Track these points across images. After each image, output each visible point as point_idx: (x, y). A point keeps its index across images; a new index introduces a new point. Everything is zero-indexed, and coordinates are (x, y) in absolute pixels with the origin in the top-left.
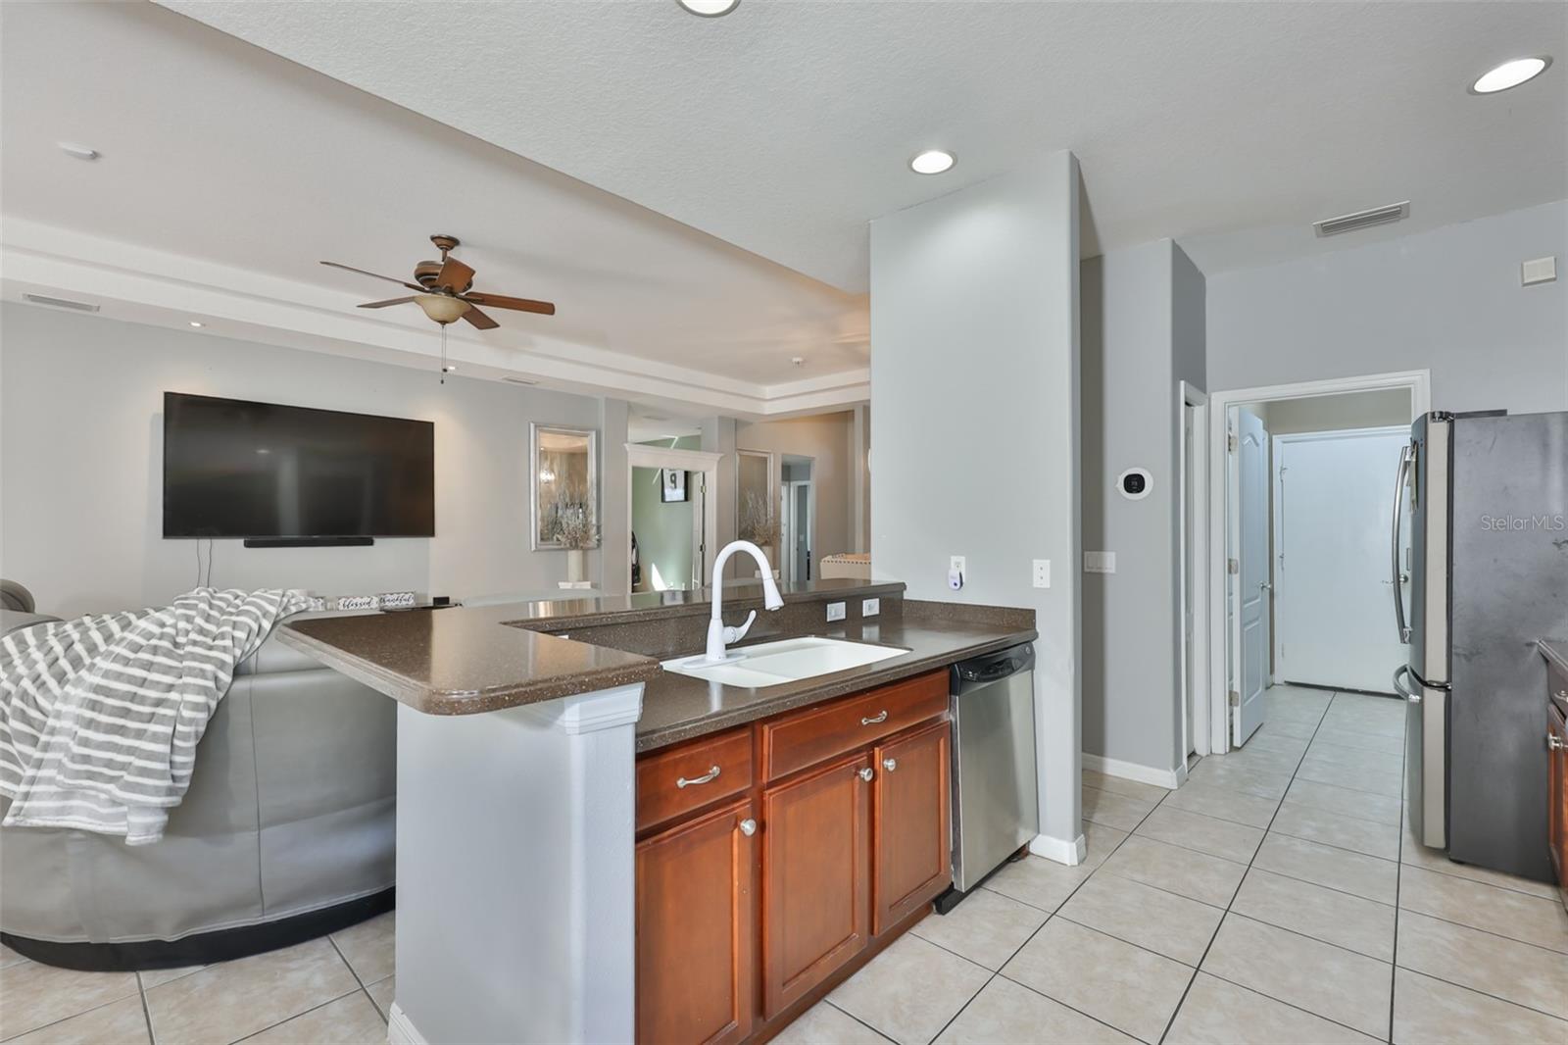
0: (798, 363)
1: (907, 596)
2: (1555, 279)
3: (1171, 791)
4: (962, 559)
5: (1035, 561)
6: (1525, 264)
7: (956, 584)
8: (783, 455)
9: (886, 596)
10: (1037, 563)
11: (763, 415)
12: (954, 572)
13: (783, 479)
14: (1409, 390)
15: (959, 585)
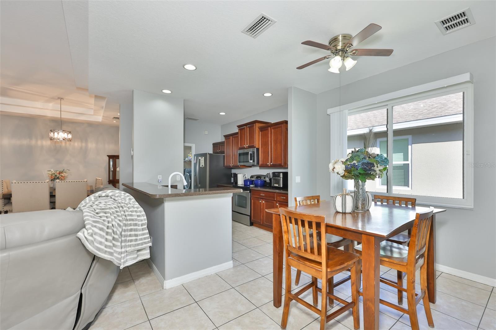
6: (205, 131)
10: (177, 176)
12: (160, 179)
14: (191, 147)
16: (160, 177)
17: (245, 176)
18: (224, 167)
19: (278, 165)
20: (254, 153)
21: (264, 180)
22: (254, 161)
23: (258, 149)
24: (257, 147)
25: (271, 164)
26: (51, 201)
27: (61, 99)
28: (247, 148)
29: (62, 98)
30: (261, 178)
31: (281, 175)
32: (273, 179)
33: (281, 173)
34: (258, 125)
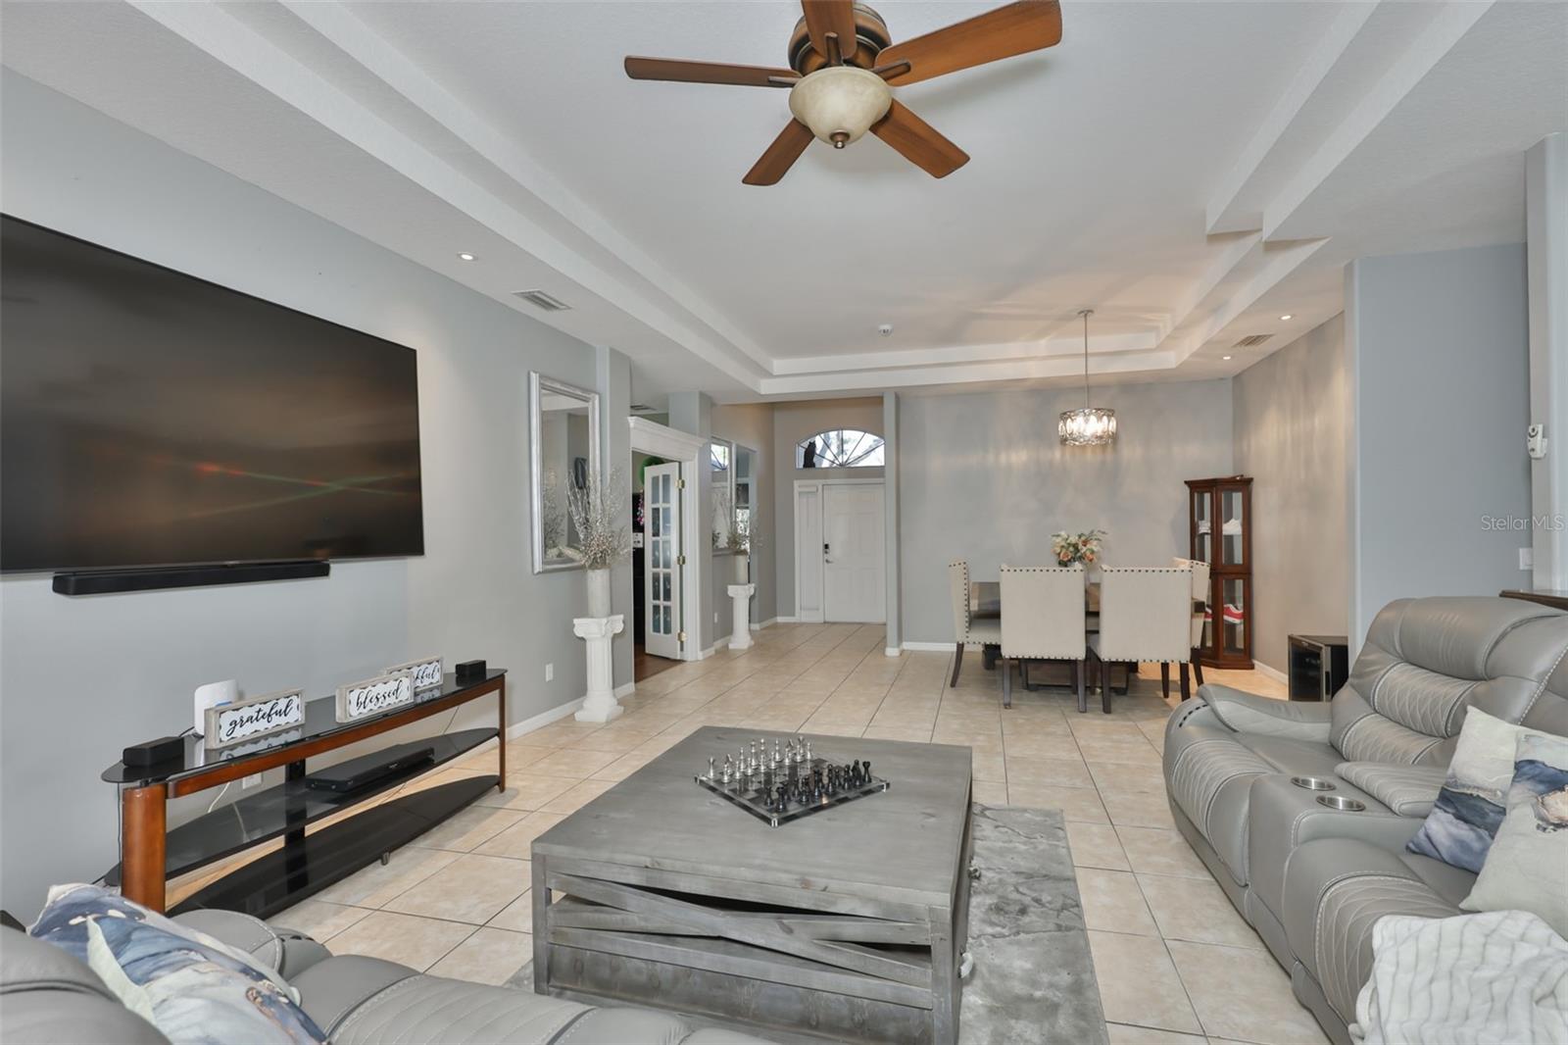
26: (1088, 629)
27: (1086, 313)
29: (1089, 311)
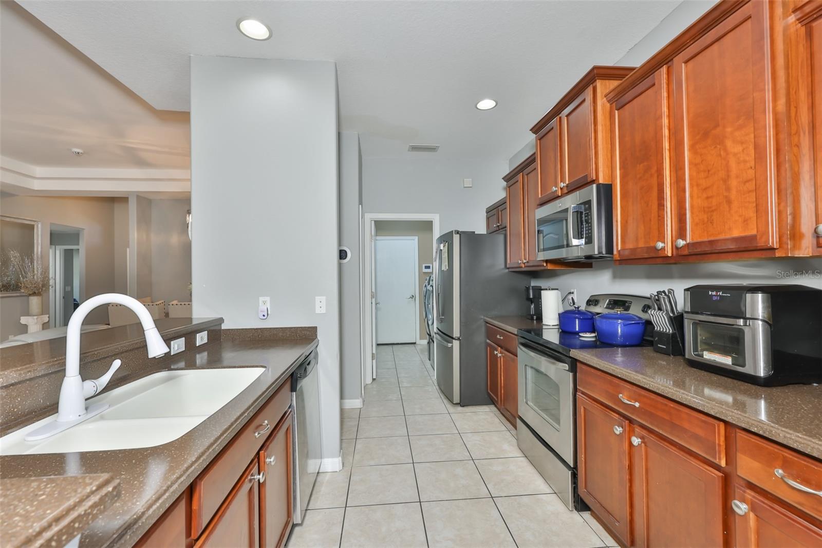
0: (78, 153)
1: (224, 326)
2: (471, 187)
3: (361, 408)
4: (268, 299)
5: (316, 297)
6: (465, 180)
7: (264, 316)
8: (51, 224)
9: (212, 328)
10: (318, 299)
11: (34, 190)
12: (263, 308)
13: (51, 244)
14: (432, 221)
15: (266, 316)
16: (264, 303)
17: (570, 297)
18: (507, 270)
19: (732, 246)
20: (590, 208)
21: (644, 316)
22: (589, 241)
23: (606, 192)
24: (601, 181)
25: (681, 243)
28: (563, 195)
30: (627, 309)
31: (758, 305)
32: (696, 324)
33: (754, 289)
34: (603, 87)
